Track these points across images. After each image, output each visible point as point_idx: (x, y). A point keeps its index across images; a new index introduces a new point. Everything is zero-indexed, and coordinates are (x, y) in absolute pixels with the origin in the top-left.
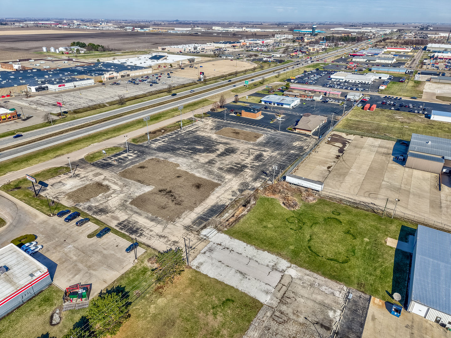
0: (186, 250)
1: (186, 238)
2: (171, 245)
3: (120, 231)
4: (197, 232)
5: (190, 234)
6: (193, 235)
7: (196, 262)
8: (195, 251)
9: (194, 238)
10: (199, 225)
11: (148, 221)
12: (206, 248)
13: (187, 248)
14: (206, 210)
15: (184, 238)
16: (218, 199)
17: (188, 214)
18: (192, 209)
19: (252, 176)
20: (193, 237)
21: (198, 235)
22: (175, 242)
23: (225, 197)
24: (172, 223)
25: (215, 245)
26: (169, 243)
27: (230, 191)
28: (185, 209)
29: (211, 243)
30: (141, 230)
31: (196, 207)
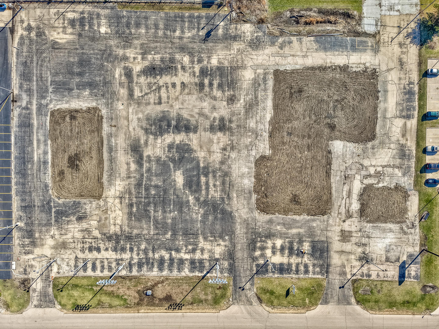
0: (405, 28)
1: (390, 40)
2: (405, 46)
3: (417, 108)
4: (375, 37)
5: (382, 41)
6: (382, 38)
7: (412, 10)
8: (401, 20)
9: (385, 32)
10: (365, 42)
11: (390, 94)
12: (392, 13)
13: (402, 29)
14: (337, 53)
15: (391, 42)
16: (308, 54)
17: (354, 66)
18: (344, 69)
19: (227, 47)
20: (385, 35)
21: (379, 33)
22: (401, 45)
23: (299, 48)
24: (377, 70)
25: (383, 8)
26: (404, 50)
27: (282, 52)
28: (349, 74)
29: (383, 13)
30: (405, 88)
31: (339, 67)
